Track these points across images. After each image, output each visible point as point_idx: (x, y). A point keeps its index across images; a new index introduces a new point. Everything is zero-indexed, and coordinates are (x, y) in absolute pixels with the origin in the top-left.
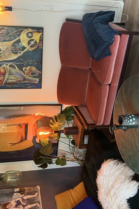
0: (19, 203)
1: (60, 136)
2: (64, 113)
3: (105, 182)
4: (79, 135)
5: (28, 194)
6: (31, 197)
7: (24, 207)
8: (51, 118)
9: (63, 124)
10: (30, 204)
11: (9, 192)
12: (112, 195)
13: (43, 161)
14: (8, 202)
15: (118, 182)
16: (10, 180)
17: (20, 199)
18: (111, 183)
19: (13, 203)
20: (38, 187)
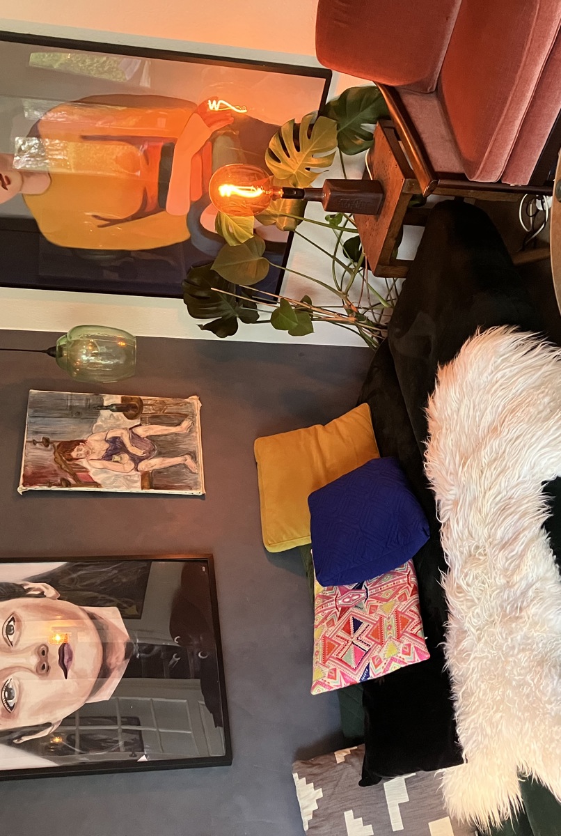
0: (119, 445)
1: (301, 213)
2: (332, 113)
3: (462, 412)
4: (386, 220)
5: (156, 419)
6: (166, 433)
7: (137, 464)
8: (277, 131)
9: (325, 161)
10: (160, 454)
11: (83, 403)
12: (485, 461)
13: (221, 307)
14: (79, 436)
15: (518, 414)
16: (88, 360)
17: (125, 432)
18: (488, 418)
19: (97, 443)
20: (195, 403)
